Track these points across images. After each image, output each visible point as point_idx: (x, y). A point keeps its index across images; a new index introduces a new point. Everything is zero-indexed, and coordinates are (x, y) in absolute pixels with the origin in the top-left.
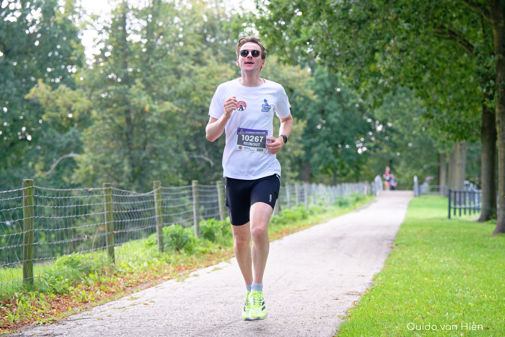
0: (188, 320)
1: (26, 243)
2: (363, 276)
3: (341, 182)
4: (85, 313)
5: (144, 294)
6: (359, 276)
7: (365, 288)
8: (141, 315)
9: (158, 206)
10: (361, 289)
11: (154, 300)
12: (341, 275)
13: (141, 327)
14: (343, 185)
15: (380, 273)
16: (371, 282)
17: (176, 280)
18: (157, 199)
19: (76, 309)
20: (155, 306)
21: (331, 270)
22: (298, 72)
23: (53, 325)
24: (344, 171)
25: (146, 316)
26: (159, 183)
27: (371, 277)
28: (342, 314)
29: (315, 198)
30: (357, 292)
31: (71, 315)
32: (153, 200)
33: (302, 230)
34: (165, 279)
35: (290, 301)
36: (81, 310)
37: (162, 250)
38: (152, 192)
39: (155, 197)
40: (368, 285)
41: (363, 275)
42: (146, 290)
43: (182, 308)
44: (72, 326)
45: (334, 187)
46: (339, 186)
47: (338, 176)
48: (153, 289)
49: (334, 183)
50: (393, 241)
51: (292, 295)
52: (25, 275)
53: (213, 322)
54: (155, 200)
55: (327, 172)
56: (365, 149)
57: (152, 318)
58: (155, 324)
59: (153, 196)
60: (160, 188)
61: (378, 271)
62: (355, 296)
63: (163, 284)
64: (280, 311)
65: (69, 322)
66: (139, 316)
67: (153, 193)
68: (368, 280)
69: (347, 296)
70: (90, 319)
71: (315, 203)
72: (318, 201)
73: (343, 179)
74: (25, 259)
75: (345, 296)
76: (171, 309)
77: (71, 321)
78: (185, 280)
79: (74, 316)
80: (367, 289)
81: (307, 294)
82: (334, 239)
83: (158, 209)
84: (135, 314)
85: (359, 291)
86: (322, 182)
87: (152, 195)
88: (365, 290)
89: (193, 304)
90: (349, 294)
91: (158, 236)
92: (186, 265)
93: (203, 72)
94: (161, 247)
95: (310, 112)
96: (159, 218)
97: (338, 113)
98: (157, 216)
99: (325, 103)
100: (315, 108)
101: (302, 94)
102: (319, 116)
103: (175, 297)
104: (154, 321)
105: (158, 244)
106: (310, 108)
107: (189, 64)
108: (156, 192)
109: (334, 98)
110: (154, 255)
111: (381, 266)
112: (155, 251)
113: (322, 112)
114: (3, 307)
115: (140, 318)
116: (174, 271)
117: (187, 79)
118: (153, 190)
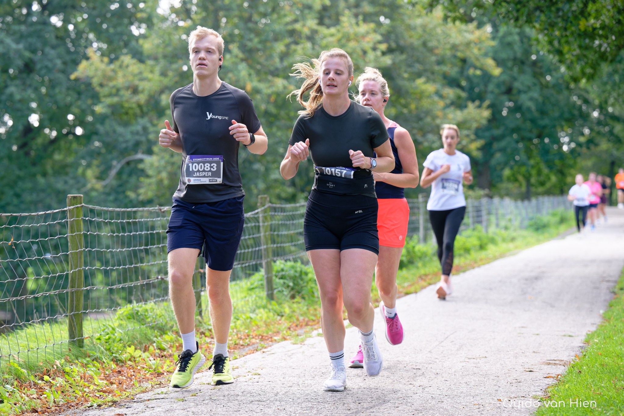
0: (309, 401)
1: (72, 287)
2: (570, 336)
3: (537, 194)
4: (159, 390)
5: (245, 362)
6: (565, 336)
7: (573, 354)
8: (240, 394)
9: (265, 232)
10: (566, 356)
11: (259, 371)
12: (537, 334)
13: (241, 412)
14: (541, 198)
15: (595, 332)
16: (582, 345)
17: (292, 341)
18: (264, 222)
19: (145, 385)
20: (260, 380)
21: (523, 327)
22: (472, 32)
23: (113, 408)
24: (542, 178)
25: (248, 395)
26: (266, 198)
27: (583, 338)
28: (538, 393)
29: (497, 219)
30: (562, 361)
31: (139, 393)
32: (257, 224)
33: (479, 266)
34: (275, 340)
35: (461, 373)
36: (152, 387)
37: (271, 297)
38: (256, 211)
39: (261, 219)
40: (577, 349)
41: (571, 334)
42: (248, 356)
43: (300, 383)
44: (140, 409)
45: (526, 203)
46: (534, 201)
47: (533, 185)
48: (258, 354)
49: (526, 196)
50: (616, 282)
51: (464, 364)
52: (72, 335)
53: (346, 405)
54: (261, 224)
55: (516, 180)
56: (573, 145)
57: (257, 399)
58: (261, 407)
59: (258, 217)
60: (268, 205)
61: (593, 329)
62: (559, 366)
63: (273, 347)
64: (446, 389)
65: (135, 404)
66: (238, 395)
67: (257, 213)
68: (578, 342)
69: (546, 367)
70: (166, 400)
71: (497, 225)
72: (503, 223)
73: (541, 189)
74: (72, 311)
75: (543, 366)
76: (284, 386)
77: (137, 402)
78: (306, 342)
79: (142, 395)
80: (576, 356)
81: (486, 363)
82: (526, 279)
83: (265, 236)
84: (232, 393)
85: (565, 358)
86: (508, 194)
87: (256, 216)
88: (573, 358)
89: (316, 377)
90: (549, 364)
91: (266, 276)
92: (306, 319)
93: (332, 35)
94: (270, 292)
95: (492, 92)
96: (266, 250)
97: (535, 94)
98: (263, 247)
99: (515, 79)
100: (498, 86)
101: (478, 64)
102: (504, 98)
103: (290, 367)
104: (259, 403)
105: (266, 289)
106: (491, 87)
107: (312, 23)
108: (262, 211)
109: (528, 69)
110: (258, 305)
111: (598, 321)
112: (260, 298)
113: (509, 91)
114: (40, 382)
115: (239, 398)
116: (289, 328)
117: (309, 45)
118: (257, 209)
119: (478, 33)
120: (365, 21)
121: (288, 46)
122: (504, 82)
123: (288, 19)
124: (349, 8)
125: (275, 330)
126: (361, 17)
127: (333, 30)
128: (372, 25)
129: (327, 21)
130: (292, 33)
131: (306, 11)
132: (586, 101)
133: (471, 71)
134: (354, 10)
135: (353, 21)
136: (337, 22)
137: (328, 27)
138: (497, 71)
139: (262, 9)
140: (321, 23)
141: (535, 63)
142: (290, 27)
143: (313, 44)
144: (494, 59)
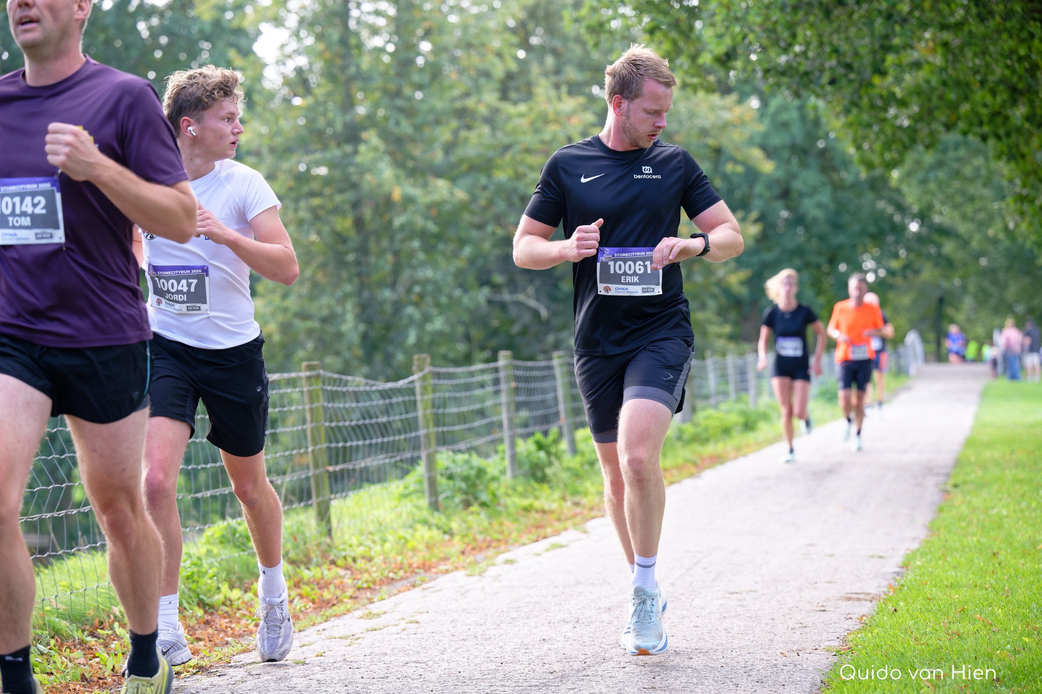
2: (881, 557)
5: (397, 605)
6: (872, 557)
7: (885, 583)
8: (389, 652)
9: (425, 409)
10: (874, 586)
11: (417, 618)
12: (832, 556)
13: (389, 680)
15: (918, 550)
16: (898, 570)
17: (467, 572)
18: (422, 394)
19: (247, 640)
20: (420, 630)
21: (810, 545)
22: (730, 109)
23: (198, 676)
25: (401, 654)
26: (425, 359)
27: (899, 559)
28: (833, 643)
30: (868, 594)
31: (238, 654)
32: (412, 398)
33: (745, 455)
34: (442, 571)
35: (718, 615)
37: (435, 506)
38: (411, 379)
39: (418, 391)
40: (891, 576)
41: (880, 554)
42: (402, 595)
43: (478, 634)
44: (238, 678)
48: (416, 593)
50: (948, 475)
51: (722, 602)
54: (418, 397)
56: (882, 273)
57: (414, 659)
59: (414, 388)
60: (428, 369)
61: (915, 546)
62: (864, 602)
63: (438, 581)
65: (232, 670)
66: (386, 654)
67: (412, 382)
68: (892, 566)
69: (845, 603)
75: (840, 603)
76: (455, 638)
77: (235, 667)
78: (487, 573)
79: (242, 656)
80: (890, 586)
81: (756, 599)
83: (425, 416)
84: (377, 651)
85: (873, 591)
87: (411, 386)
88: (886, 589)
89: (503, 626)
90: (849, 599)
91: (426, 476)
92: (488, 539)
93: (521, 115)
94: (433, 499)
95: (761, 196)
96: (427, 436)
97: (825, 197)
98: (422, 432)
99: (793, 176)
100: (769, 186)
101: (739, 156)
102: (778, 204)
103: (464, 610)
104: (418, 665)
105: (427, 494)
106: (759, 189)
107: (490, 97)
108: (419, 378)
109: (813, 161)
110: (417, 518)
111: (922, 534)
112: (418, 508)
113: (786, 194)
114: (89, 639)
115: (387, 658)
116: (463, 553)
117: (486, 130)
118: (412, 375)
119: (738, 110)
120: (570, 93)
121: (456, 132)
122: (777, 181)
123: (456, 92)
124: (546, 74)
125: (442, 555)
126: (564, 89)
127: (522, 108)
128: (581, 100)
129: (513, 95)
130: (461, 113)
131: (482, 81)
132: (901, 208)
133: (729, 168)
134: (554, 79)
135: (553, 93)
136: (528, 95)
137: (515, 103)
138: (768, 167)
139: (416, 78)
140: (504, 95)
141: (823, 153)
142: (458, 105)
143: (494, 128)
144: (763, 147)
